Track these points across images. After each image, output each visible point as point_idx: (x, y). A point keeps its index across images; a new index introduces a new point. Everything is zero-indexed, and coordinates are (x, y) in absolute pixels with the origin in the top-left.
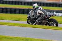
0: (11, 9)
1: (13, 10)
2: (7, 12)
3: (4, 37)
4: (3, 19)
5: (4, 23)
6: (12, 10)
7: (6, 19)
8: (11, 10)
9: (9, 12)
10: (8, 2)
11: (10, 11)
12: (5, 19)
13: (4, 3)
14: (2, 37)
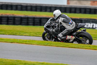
0: (34, 18)
1: (38, 21)
2: (27, 24)
3: (22, 63)
4: (22, 34)
5: (23, 41)
6: (36, 20)
7: (27, 34)
8: (34, 21)
9: (31, 24)
10: (29, 8)
11: (32, 21)
12: (24, 34)
13: (24, 8)
14: (20, 63)
